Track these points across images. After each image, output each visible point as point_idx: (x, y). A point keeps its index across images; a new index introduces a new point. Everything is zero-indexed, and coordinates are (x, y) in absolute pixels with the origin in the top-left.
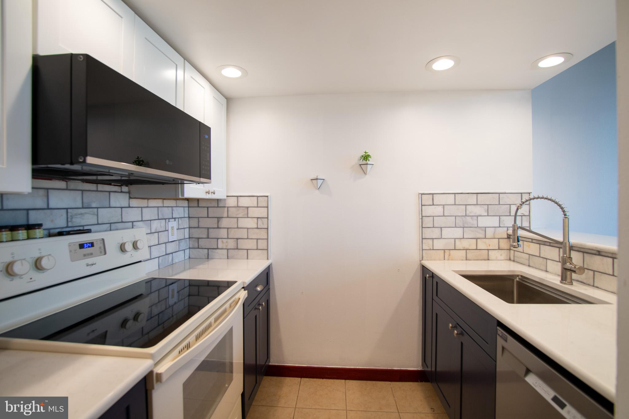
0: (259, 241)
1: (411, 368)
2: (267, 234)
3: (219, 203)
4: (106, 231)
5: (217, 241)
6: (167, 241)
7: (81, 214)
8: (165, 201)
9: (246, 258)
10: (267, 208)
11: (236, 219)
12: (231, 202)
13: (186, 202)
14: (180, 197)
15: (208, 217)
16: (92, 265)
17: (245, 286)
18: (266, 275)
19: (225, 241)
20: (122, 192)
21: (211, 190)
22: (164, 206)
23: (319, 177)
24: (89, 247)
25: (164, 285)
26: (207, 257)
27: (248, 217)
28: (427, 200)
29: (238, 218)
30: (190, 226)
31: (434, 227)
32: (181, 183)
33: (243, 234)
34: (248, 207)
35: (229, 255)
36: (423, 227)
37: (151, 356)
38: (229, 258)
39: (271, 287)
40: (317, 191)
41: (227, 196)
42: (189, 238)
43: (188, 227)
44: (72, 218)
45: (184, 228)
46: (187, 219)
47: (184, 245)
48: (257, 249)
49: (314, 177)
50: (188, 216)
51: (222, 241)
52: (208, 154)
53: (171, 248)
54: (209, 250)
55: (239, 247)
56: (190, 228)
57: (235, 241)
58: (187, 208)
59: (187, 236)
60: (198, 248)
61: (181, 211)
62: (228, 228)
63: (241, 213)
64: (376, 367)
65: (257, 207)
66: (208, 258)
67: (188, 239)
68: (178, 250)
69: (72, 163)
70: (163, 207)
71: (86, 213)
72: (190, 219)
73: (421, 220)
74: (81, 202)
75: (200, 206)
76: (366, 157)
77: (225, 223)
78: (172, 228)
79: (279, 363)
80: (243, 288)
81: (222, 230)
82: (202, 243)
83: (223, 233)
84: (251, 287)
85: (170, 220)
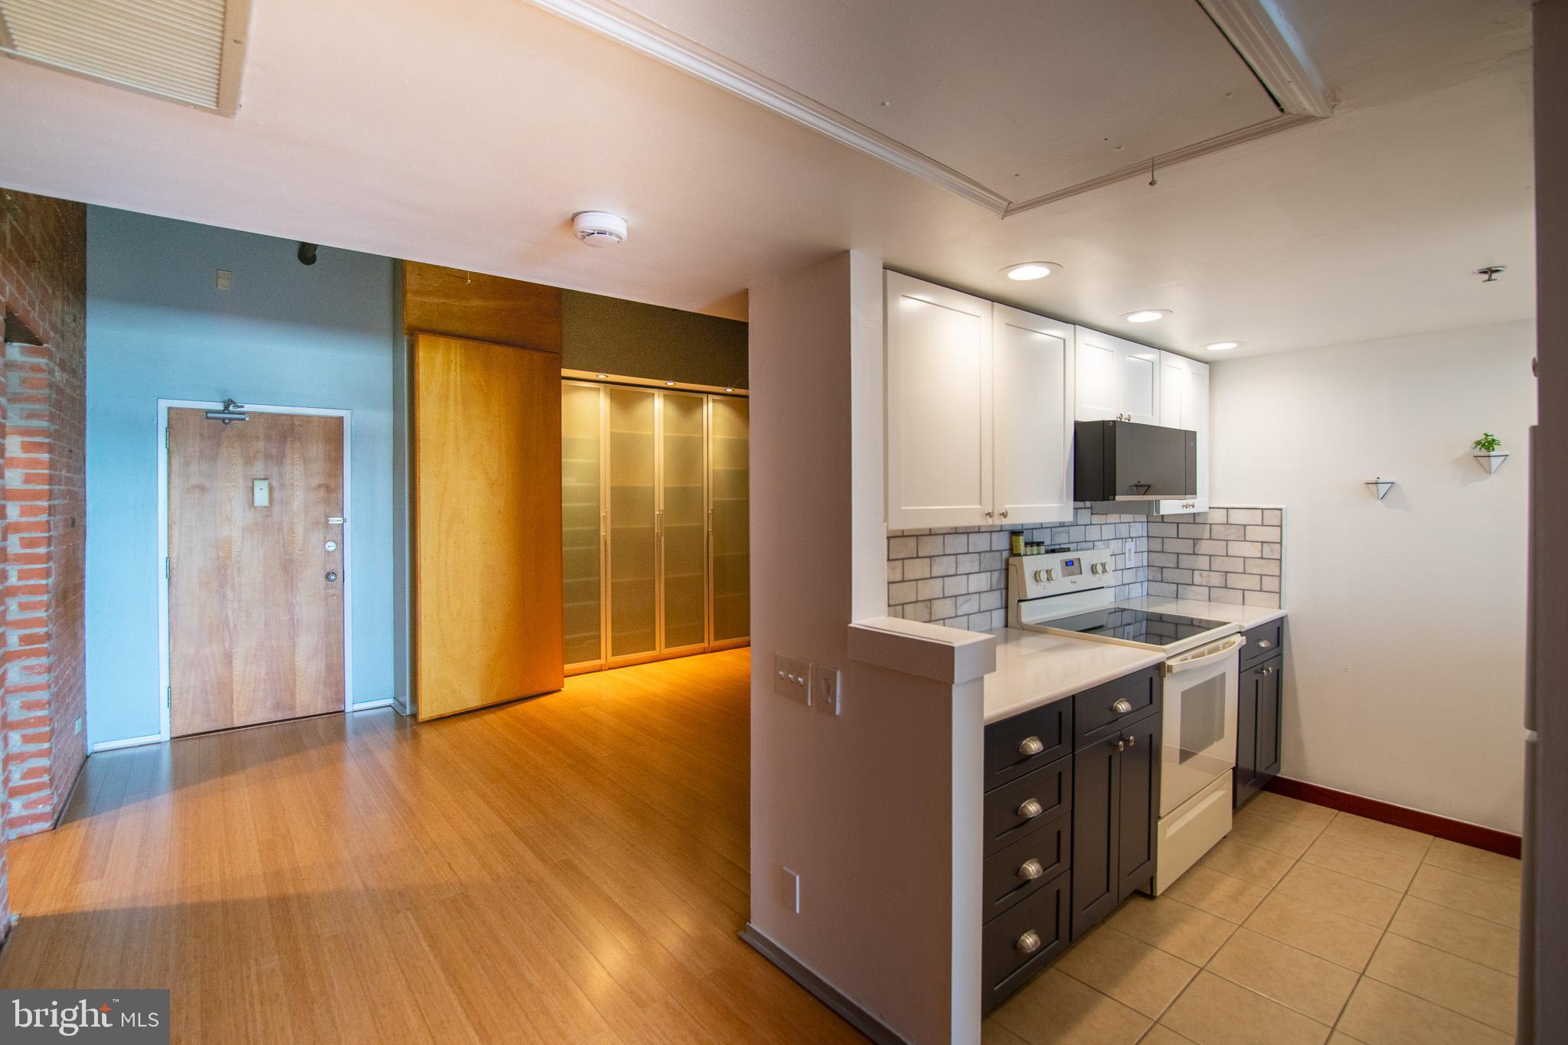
0: (1264, 578)
2: (1279, 567)
3: (1198, 517)
5: (1193, 574)
6: (1124, 568)
9: (1242, 603)
10: (1279, 528)
11: (1225, 542)
12: (1218, 517)
15: (1178, 537)
16: (1074, 582)
17: (1242, 631)
18: (1276, 631)
19: (1205, 574)
21: (1192, 504)
22: (1122, 521)
23: (1382, 480)
24: (1071, 565)
26: (1176, 595)
27: (1245, 541)
29: (1227, 541)
30: (1151, 550)
33: (1238, 566)
34: (1245, 526)
35: (1212, 596)
37: (1163, 651)
38: (1211, 600)
39: (1285, 652)
40: (1379, 503)
41: (1212, 509)
42: (1149, 566)
43: (1147, 550)
44: (1054, 537)
45: (1141, 552)
46: (1145, 539)
47: (1142, 575)
48: (1261, 591)
49: (1372, 479)
50: (1145, 535)
51: (1201, 574)
53: (1128, 576)
54: (1179, 585)
55: (1229, 586)
56: (1149, 551)
57: (1222, 575)
58: (1146, 524)
59: (1145, 564)
60: (1162, 582)
61: (1139, 529)
62: (1210, 556)
63: (1234, 534)
65: (1262, 525)
66: (1177, 598)
67: (1146, 568)
68: (1134, 581)
70: (1121, 523)
71: (1062, 532)
72: (1150, 539)
75: (1167, 522)
77: (1205, 547)
78: (1130, 550)
80: (1239, 632)
81: (1200, 558)
82: (1167, 574)
83: (1203, 562)
84: (1252, 635)
85: (1128, 540)
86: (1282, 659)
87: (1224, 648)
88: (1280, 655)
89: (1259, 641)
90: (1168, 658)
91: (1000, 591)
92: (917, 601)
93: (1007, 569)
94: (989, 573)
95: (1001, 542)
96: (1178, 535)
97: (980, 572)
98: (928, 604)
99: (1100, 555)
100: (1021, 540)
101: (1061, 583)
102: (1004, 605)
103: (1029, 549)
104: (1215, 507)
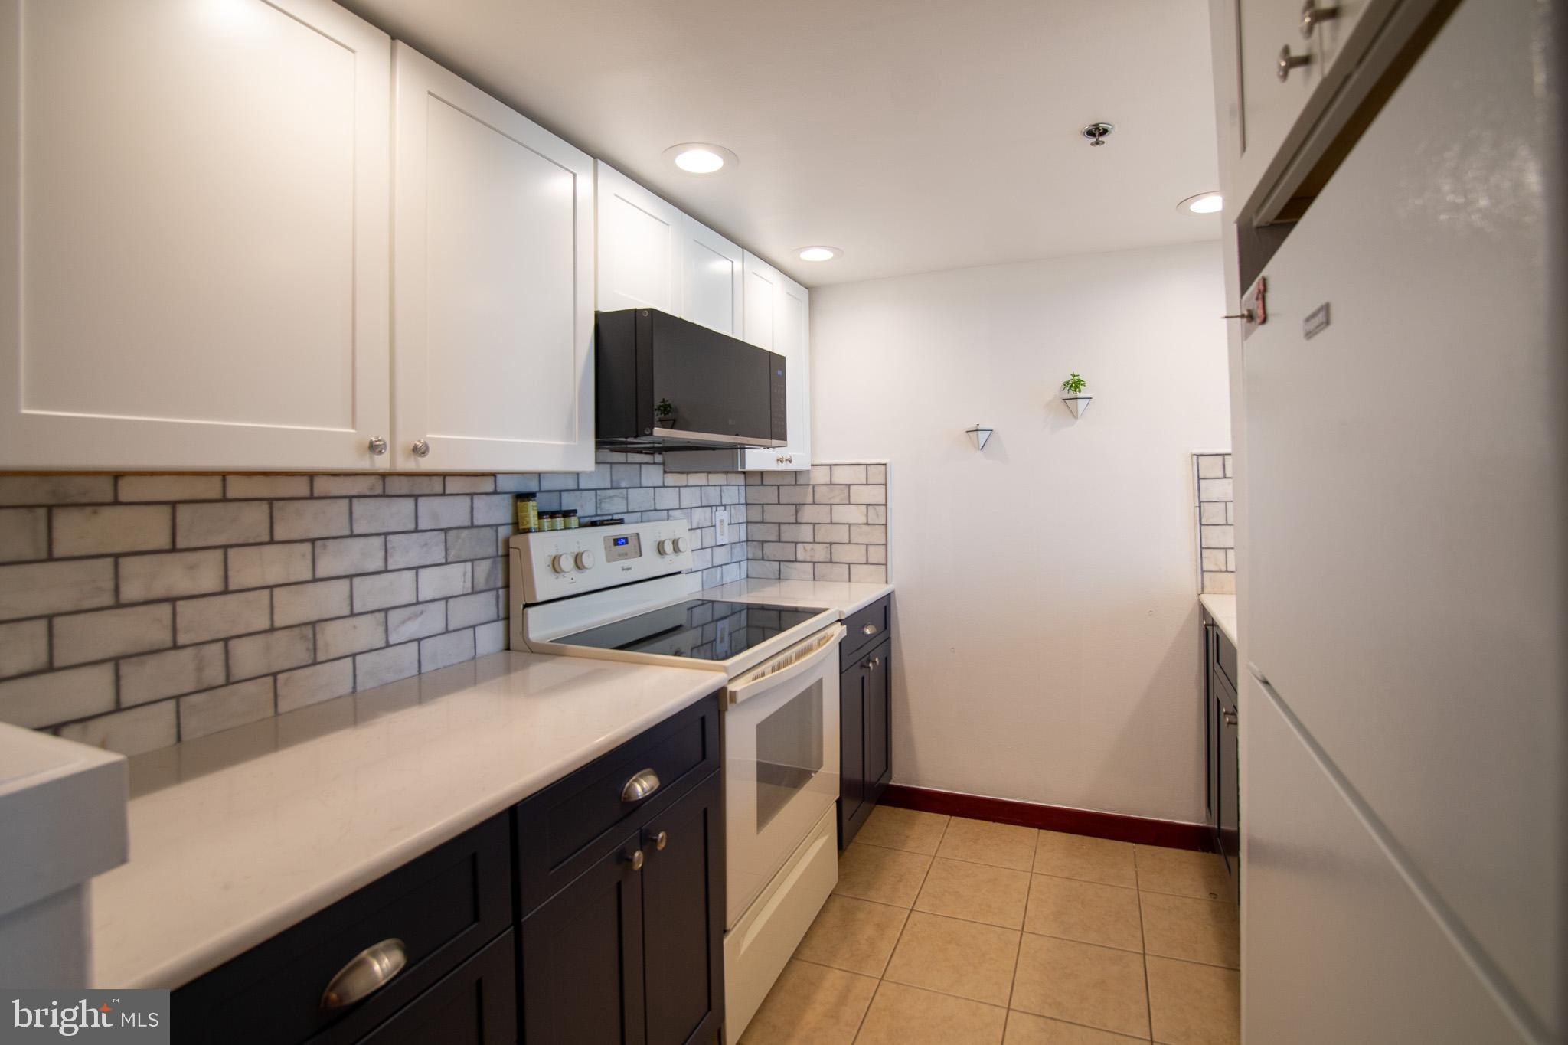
0: (870, 547)
1: (1183, 820)
2: (884, 535)
3: (798, 476)
4: (637, 522)
5: (796, 548)
6: (713, 544)
7: (610, 497)
8: (710, 475)
9: (848, 580)
10: (884, 487)
11: (829, 507)
12: (820, 476)
13: (742, 476)
14: (739, 470)
15: (779, 504)
16: (628, 569)
17: (843, 618)
18: (883, 610)
19: (808, 547)
20: (654, 463)
21: (786, 456)
22: (710, 484)
23: (980, 427)
24: (624, 544)
25: (710, 620)
26: (778, 577)
27: (850, 504)
28: (1211, 467)
29: (831, 505)
30: (749, 520)
31: (1227, 524)
32: (740, 448)
33: (841, 535)
34: (849, 485)
35: (816, 574)
36: (1203, 523)
37: (725, 669)
38: (816, 578)
39: (893, 636)
40: (979, 453)
41: (812, 465)
42: (748, 541)
43: (745, 521)
44: (601, 503)
45: (739, 523)
46: (743, 508)
47: (740, 553)
48: (867, 564)
49: (973, 426)
50: (744, 502)
51: (804, 548)
52: (782, 400)
53: (721, 555)
54: (782, 563)
55: (835, 559)
56: (748, 523)
57: (827, 547)
58: (744, 487)
59: (744, 538)
60: (763, 559)
61: (734, 494)
62: (814, 524)
63: (838, 496)
64: (1105, 810)
65: (867, 484)
66: (780, 578)
67: (745, 544)
68: (729, 561)
69: (636, 437)
70: (709, 486)
71: (615, 496)
72: (749, 507)
73: (1198, 509)
74: (609, 479)
75: (765, 483)
76: (1075, 385)
77: (808, 514)
78: (722, 521)
79: (909, 783)
80: (839, 621)
81: (803, 527)
82: (770, 550)
83: (806, 533)
84: (854, 622)
85: (718, 508)
86: (890, 643)
87: (819, 645)
88: (888, 639)
89: (863, 627)
90: (731, 680)
91: (494, 592)
92: (272, 630)
93: (507, 556)
94: (469, 564)
95: (496, 511)
96: (779, 501)
97: (447, 563)
99: (676, 528)
100: (532, 509)
101: (602, 569)
102: (502, 614)
103: (546, 522)
104: (815, 463)
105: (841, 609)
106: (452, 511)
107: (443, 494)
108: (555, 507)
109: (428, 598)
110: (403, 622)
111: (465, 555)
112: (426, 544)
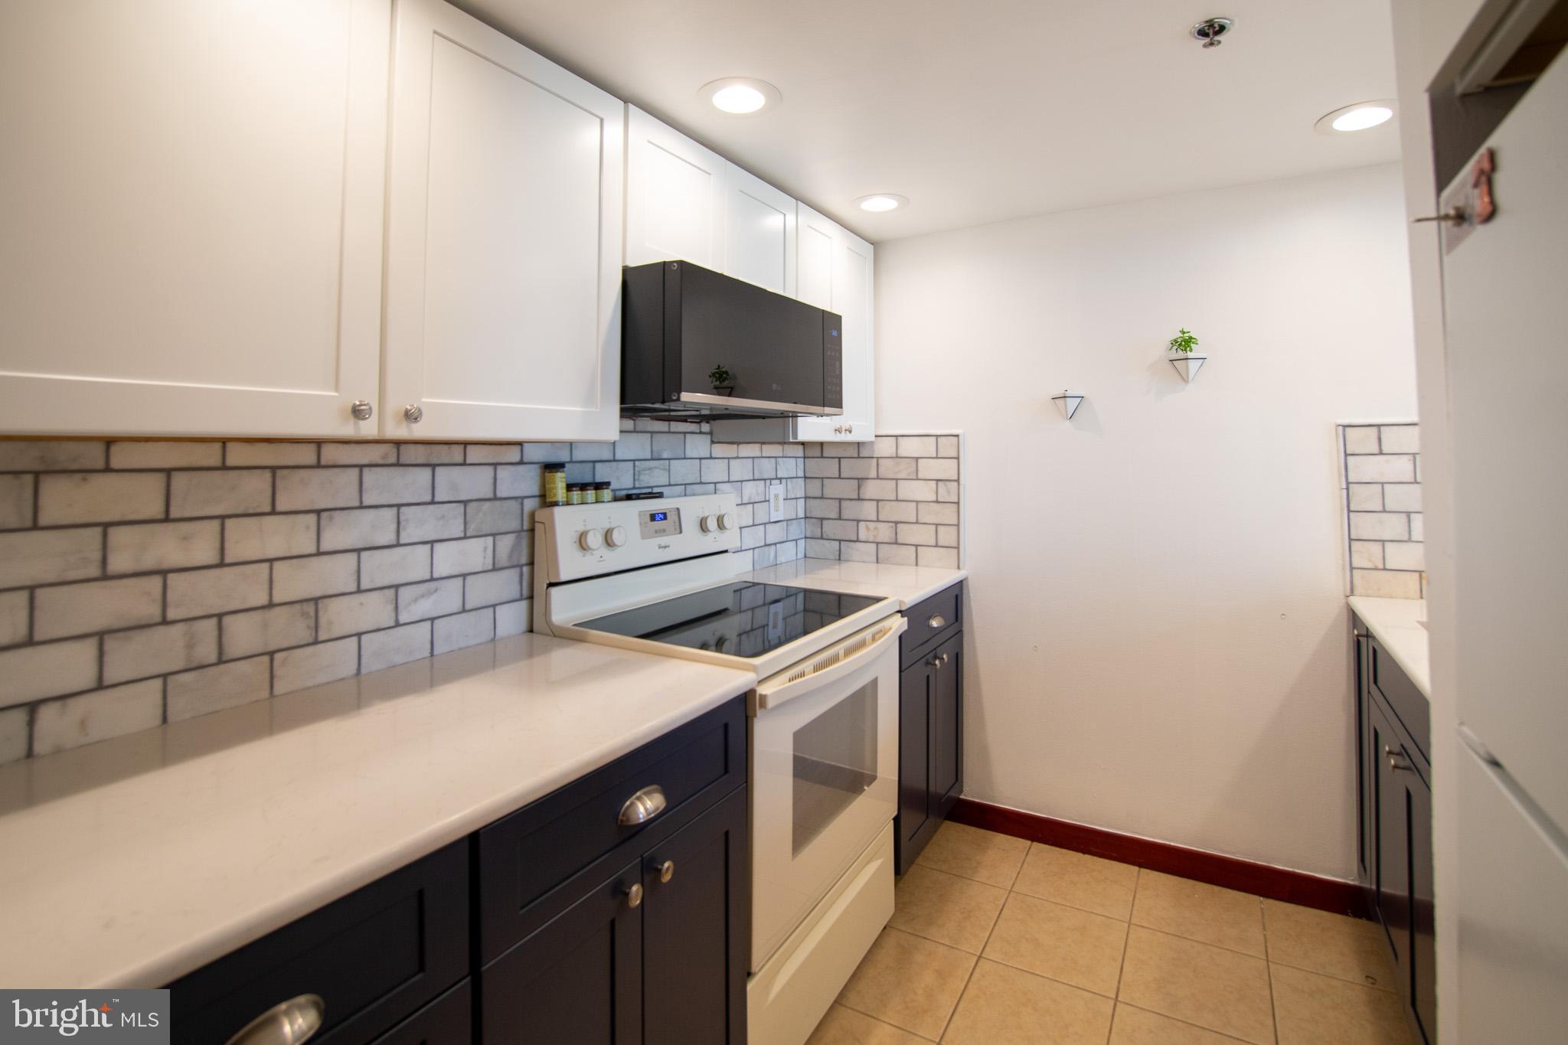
0: (940, 528)
1: (1325, 874)
2: (956, 514)
3: (861, 449)
4: (679, 496)
5: (858, 526)
6: (767, 521)
7: (650, 469)
8: (764, 446)
9: (915, 563)
10: (956, 461)
11: (894, 482)
12: (885, 448)
13: (801, 447)
14: (791, 440)
15: (840, 478)
16: (666, 547)
17: (903, 609)
18: (954, 599)
19: (872, 525)
20: (701, 433)
21: (845, 426)
22: (764, 455)
23: (1071, 393)
24: (661, 519)
25: (761, 602)
26: (837, 557)
27: (917, 479)
28: (1363, 441)
29: (897, 479)
30: (808, 495)
31: (1384, 511)
32: (792, 417)
33: (907, 512)
34: (917, 459)
35: (880, 555)
36: (1352, 508)
37: (754, 669)
38: (879, 561)
39: (965, 628)
40: (1068, 423)
41: (876, 436)
42: (806, 518)
43: (803, 495)
44: (639, 476)
45: (796, 498)
46: (801, 481)
47: (796, 530)
48: (937, 546)
49: (1059, 392)
50: (802, 475)
51: (867, 526)
52: (838, 363)
53: (775, 533)
54: (842, 543)
55: (900, 541)
56: (806, 498)
57: (892, 527)
58: (802, 459)
59: (801, 514)
60: (822, 538)
61: (791, 467)
62: (878, 501)
63: (904, 470)
65: (937, 458)
66: (840, 559)
67: (803, 520)
68: (785, 540)
70: (762, 457)
71: (655, 468)
72: (807, 480)
73: (1345, 491)
74: (649, 450)
75: (824, 455)
76: (1185, 343)
77: (871, 489)
78: (776, 496)
79: (982, 799)
80: (899, 612)
81: (866, 503)
82: (830, 528)
83: (868, 510)
84: (916, 614)
85: (773, 482)
86: (962, 637)
87: (874, 639)
88: (960, 632)
89: (930, 618)
90: (760, 682)
91: (518, 570)
92: (271, 605)
93: (532, 530)
94: (490, 539)
95: (523, 483)
96: (840, 475)
97: (465, 537)
98: (310, 608)
99: (725, 502)
100: (560, 480)
101: (636, 547)
102: (526, 593)
103: (576, 495)
104: (879, 433)
105: (901, 599)
106: (474, 482)
107: (464, 464)
108: (588, 479)
109: (444, 575)
110: (416, 600)
111: (486, 529)
112: (443, 517)
